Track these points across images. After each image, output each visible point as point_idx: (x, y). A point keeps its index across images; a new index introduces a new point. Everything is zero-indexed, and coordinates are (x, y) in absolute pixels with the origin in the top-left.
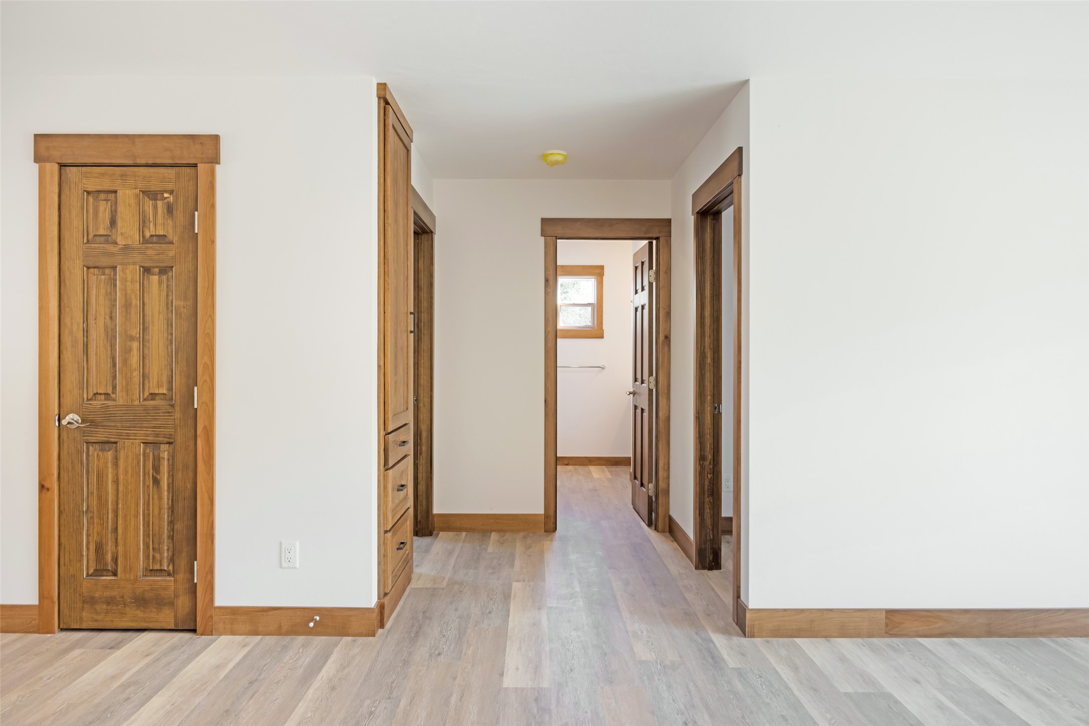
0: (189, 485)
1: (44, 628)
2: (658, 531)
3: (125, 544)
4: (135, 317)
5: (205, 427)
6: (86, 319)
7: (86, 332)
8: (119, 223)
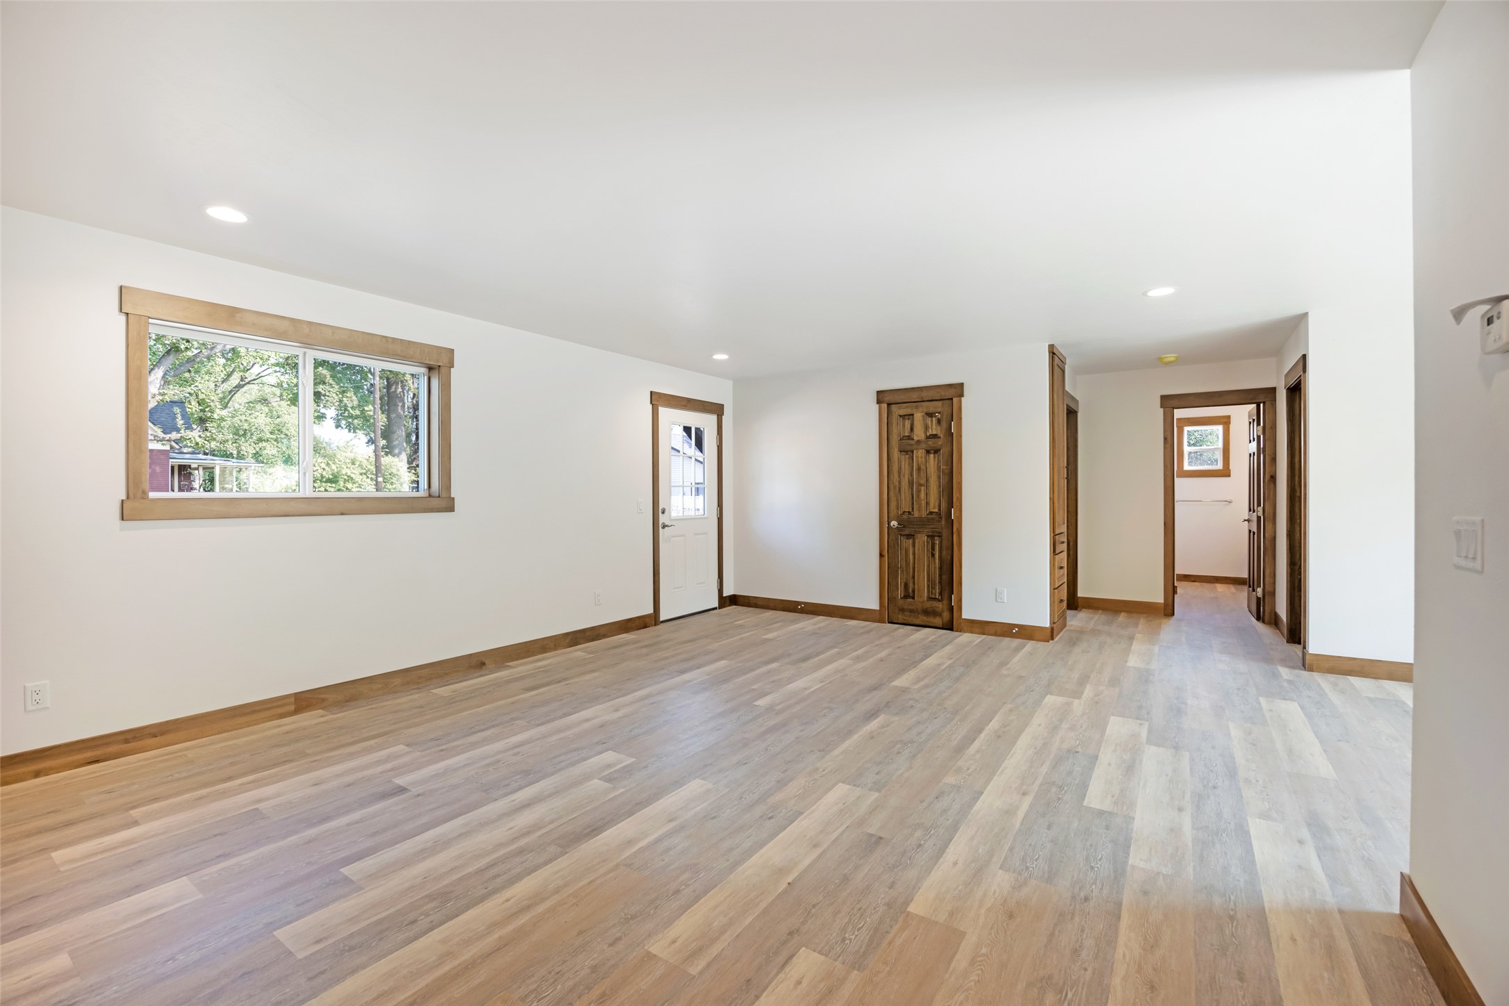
0: (949, 557)
1: (881, 621)
2: (1263, 622)
3: (918, 584)
4: (923, 475)
5: (957, 529)
6: (899, 476)
7: (900, 482)
8: (915, 430)
